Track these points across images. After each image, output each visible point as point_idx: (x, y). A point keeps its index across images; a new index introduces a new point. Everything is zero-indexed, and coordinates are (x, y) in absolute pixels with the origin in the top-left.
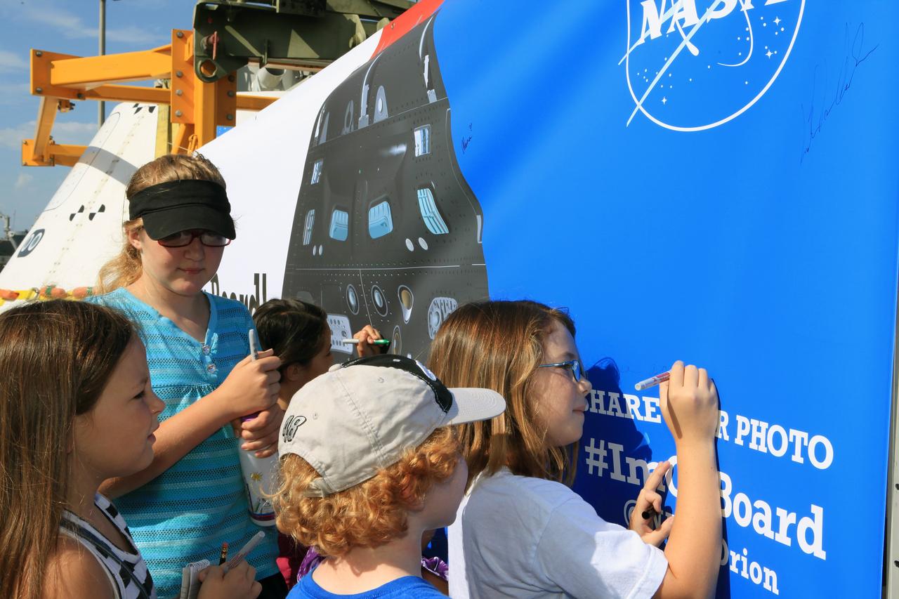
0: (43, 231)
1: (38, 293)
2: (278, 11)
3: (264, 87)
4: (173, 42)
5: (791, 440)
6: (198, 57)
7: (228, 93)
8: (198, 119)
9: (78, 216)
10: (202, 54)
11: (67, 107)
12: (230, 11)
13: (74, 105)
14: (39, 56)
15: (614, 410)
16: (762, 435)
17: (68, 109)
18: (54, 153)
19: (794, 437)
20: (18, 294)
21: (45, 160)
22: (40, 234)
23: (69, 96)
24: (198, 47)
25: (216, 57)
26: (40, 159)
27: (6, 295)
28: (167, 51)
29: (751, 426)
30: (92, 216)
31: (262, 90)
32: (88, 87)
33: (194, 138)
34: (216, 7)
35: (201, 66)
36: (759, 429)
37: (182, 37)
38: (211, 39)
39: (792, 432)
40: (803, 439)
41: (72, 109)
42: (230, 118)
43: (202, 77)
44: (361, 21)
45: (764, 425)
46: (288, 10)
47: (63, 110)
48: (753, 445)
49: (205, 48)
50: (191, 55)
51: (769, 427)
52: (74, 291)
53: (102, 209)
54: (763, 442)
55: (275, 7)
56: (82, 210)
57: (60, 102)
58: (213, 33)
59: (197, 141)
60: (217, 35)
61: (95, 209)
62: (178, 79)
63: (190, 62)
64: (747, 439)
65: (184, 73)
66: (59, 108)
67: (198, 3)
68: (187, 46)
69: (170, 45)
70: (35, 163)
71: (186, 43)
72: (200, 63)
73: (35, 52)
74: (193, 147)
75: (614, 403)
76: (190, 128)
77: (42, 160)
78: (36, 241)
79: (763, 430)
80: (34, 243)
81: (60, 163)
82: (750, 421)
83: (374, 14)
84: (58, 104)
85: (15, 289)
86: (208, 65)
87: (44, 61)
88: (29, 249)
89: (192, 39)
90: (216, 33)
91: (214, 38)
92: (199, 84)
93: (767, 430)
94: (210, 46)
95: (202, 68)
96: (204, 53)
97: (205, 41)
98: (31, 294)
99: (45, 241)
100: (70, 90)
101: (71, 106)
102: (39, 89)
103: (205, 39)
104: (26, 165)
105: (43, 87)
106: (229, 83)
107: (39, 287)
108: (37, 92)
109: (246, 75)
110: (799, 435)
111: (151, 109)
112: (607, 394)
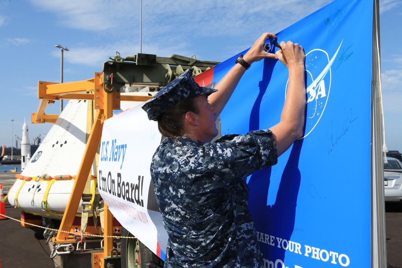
0: (41, 152)
1: (40, 178)
2: (137, 64)
3: (130, 90)
4: (95, 77)
5: (331, 255)
6: (105, 83)
7: (117, 97)
8: (105, 108)
9: (56, 145)
10: (107, 82)
11: (52, 102)
12: (118, 65)
13: (55, 102)
14: (41, 83)
15: (262, 240)
16: (317, 253)
17: (52, 103)
18: (45, 118)
19: (332, 254)
20: (32, 178)
21: (41, 121)
22: (40, 153)
23: (53, 98)
24: (105, 79)
25: (112, 84)
26: (39, 121)
27: (27, 179)
28: (92, 81)
29: (312, 249)
30: (61, 145)
31: (130, 92)
32: (61, 95)
33: (104, 115)
34: (112, 63)
35: (106, 87)
36: (316, 251)
37: (98, 75)
38: (110, 76)
39: (331, 252)
40: (336, 255)
41: (54, 103)
42: (118, 106)
43: (106, 91)
44: (170, 66)
45: (318, 250)
46: (141, 64)
47: (50, 104)
48: (313, 257)
49: (108, 80)
50: (102, 82)
51: (321, 250)
52: (55, 177)
53: (66, 142)
54: (318, 256)
55: (135, 63)
56: (57, 143)
57: (49, 101)
58: (111, 74)
59: (105, 117)
60: (113, 74)
61: (63, 143)
62: (97, 92)
63: (102, 85)
64: (310, 254)
65: (100, 90)
66: (49, 103)
67: (105, 62)
68: (100, 79)
69: (94, 78)
70: (37, 122)
71: (100, 78)
72: (106, 85)
73: (40, 82)
74: (103, 119)
75: (262, 237)
76: (102, 111)
77: (40, 121)
78: (39, 156)
79: (318, 252)
80: (38, 157)
81: (47, 121)
82: (311, 248)
83: (175, 64)
84: (48, 101)
85: (31, 176)
86: (109, 86)
87: (43, 85)
88: (36, 159)
89: (102, 76)
90: (112, 74)
91: (111, 76)
92: (105, 94)
93: (319, 252)
94: (110, 79)
95: (107, 88)
96: (108, 81)
97: (108, 77)
98: (37, 178)
99: (42, 156)
100: (53, 96)
101: (54, 102)
102: (41, 97)
103: (108, 76)
104: (33, 123)
105: (43, 95)
106: (117, 92)
107: (40, 175)
108: (40, 98)
109: (124, 88)
110: (334, 254)
111: (85, 101)
112: (264, 234)
